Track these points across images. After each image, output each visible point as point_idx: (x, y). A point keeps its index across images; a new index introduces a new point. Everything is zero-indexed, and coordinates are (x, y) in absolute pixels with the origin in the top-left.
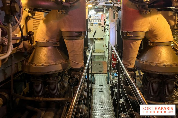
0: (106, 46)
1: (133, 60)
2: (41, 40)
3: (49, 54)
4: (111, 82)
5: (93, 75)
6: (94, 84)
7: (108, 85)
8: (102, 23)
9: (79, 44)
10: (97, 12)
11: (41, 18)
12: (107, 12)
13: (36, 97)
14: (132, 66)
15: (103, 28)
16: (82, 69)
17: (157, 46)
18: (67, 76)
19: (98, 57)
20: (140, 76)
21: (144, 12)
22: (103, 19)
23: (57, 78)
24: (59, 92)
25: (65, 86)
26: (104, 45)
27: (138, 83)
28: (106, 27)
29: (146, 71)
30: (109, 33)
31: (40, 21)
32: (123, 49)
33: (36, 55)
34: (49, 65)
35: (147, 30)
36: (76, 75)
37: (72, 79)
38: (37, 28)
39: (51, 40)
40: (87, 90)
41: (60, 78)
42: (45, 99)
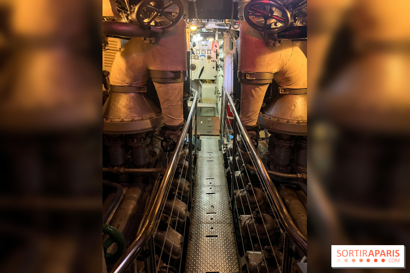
0: (219, 92)
1: (255, 115)
2: (119, 83)
3: (131, 104)
4: (224, 147)
5: (198, 138)
6: (200, 150)
7: (220, 152)
8: (213, 55)
9: (176, 89)
10: (206, 37)
11: (116, 48)
12: (219, 38)
13: (113, 166)
14: (254, 124)
15: (215, 63)
16: (180, 128)
17: (289, 94)
18: (157, 138)
19: (206, 109)
20: (267, 138)
21: (272, 45)
22: (215, 49)
23: (144, 140)
24: (147, 160)
25: (156, 152)
26: (216, 92)
27: (263, 149)
28: (219, 63)
29: (273, 131)
30: (224, 72)
31: (115, 53)
32: (241, 98)
33: (111, 105)
34: (132, 121)
35: (275, 70)
36: (172, 137)
37: (167, 142)
38: (112, 64)
39: (134, 83)
40: (189, 158)
41: (149, 140)
42: (127, 170)
